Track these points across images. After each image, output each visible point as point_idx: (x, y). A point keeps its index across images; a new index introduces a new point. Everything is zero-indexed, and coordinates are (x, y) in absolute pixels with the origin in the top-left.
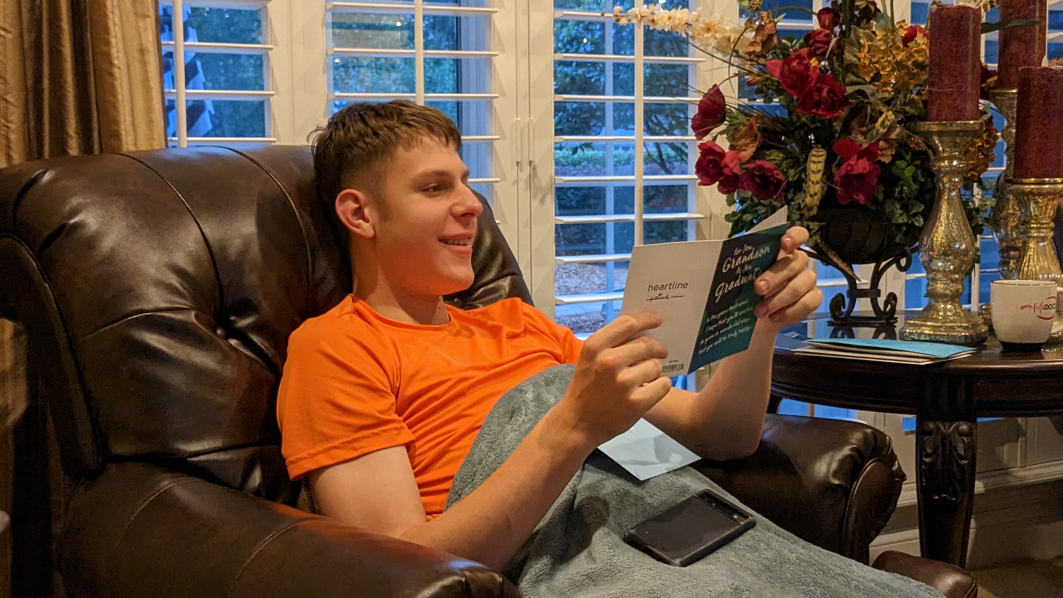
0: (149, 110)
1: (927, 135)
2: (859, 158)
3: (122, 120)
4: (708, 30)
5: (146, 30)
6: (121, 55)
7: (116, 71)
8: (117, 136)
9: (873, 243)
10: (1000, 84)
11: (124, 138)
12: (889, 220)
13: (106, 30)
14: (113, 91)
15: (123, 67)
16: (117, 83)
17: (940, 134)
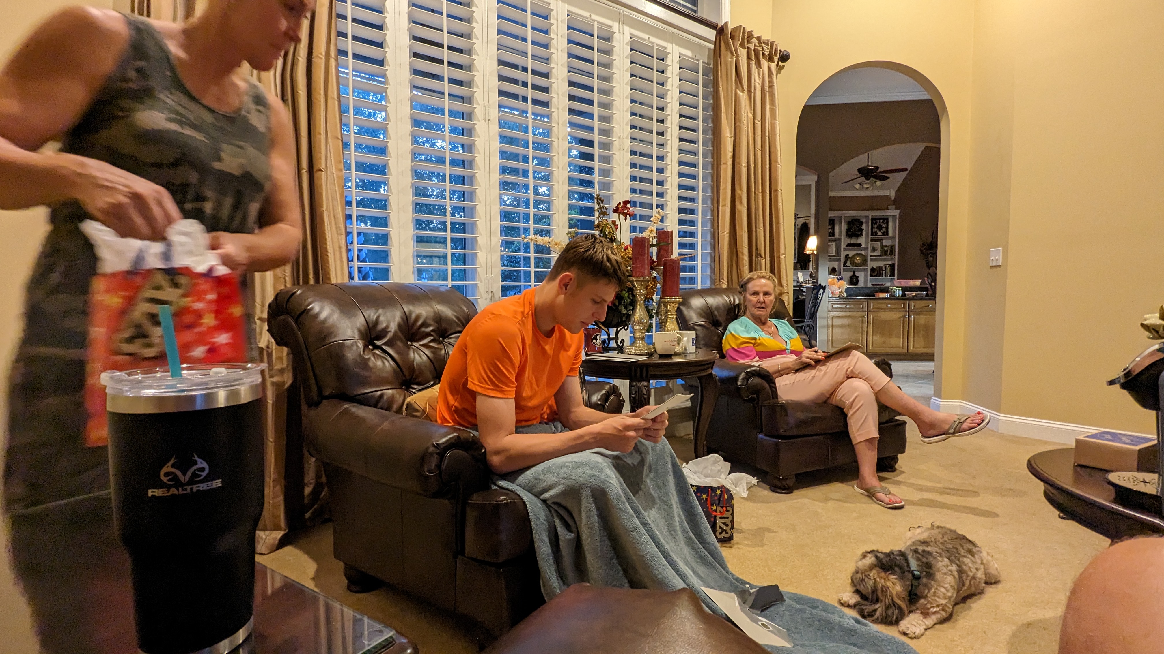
0: (342, 269)
1: (632, 282)
3: (331, 273)
4: (556, 244)
5: (341, 239)
6: (331, 249)
7: (329, 254)
8: (329, 279)
9: (615, 321)
10: (658, 265)
11: (332, 279)
12: (620, 312)
13: (326, 240)
14: (328, 262)
15: (332, 254)
16: (330, 259)
17: (636, 281)
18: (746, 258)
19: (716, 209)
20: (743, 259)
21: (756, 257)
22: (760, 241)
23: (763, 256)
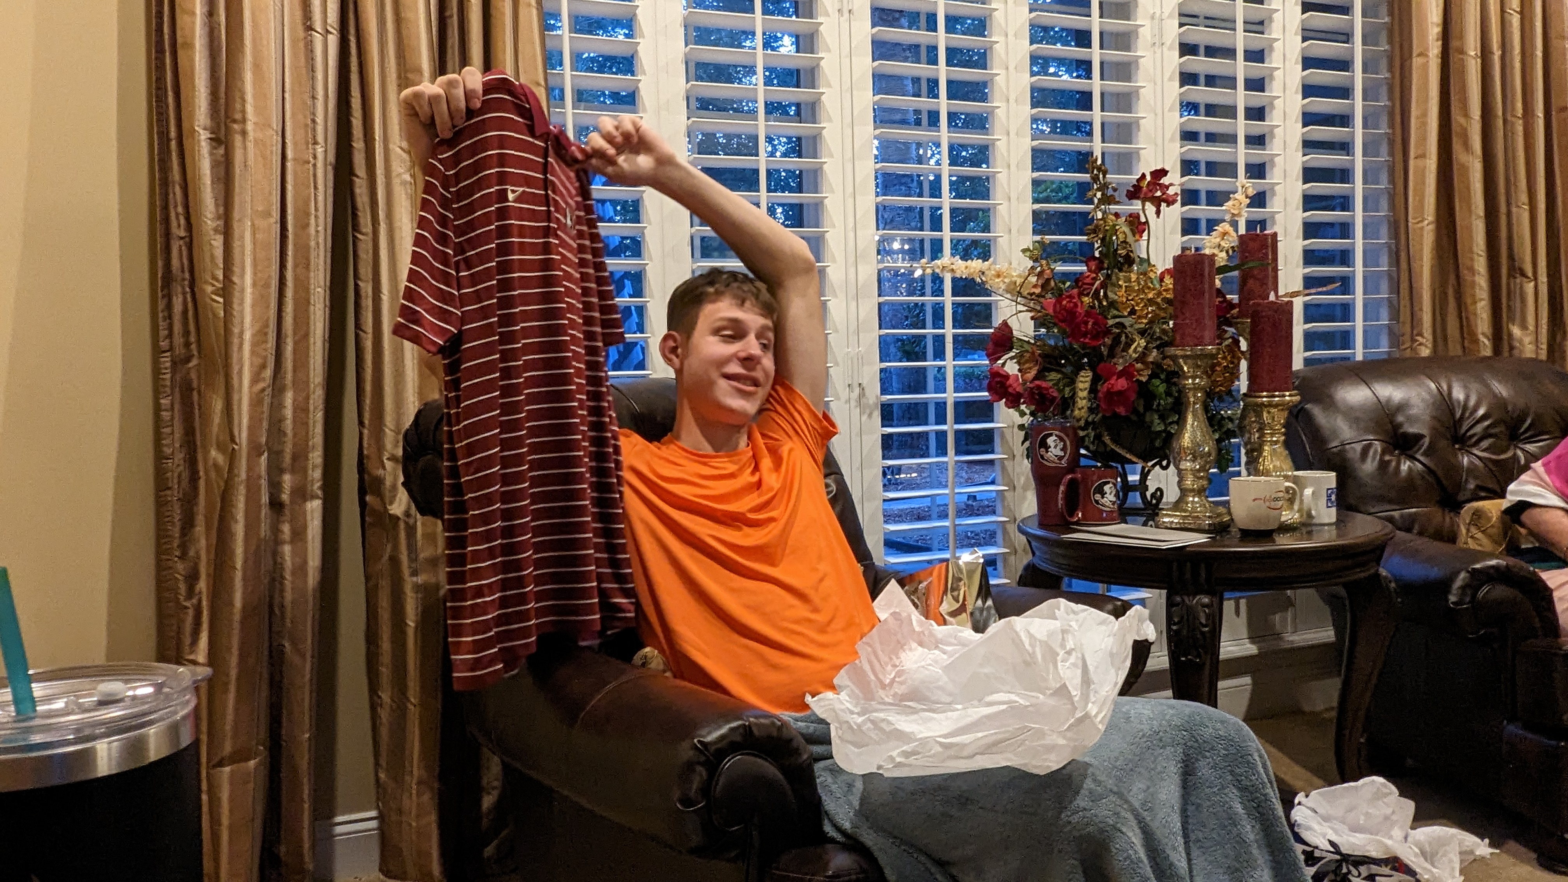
1: (1174, 358)
2: (1118, 378)
4: (999, 276)
10: (1241, 314)
17: (1185, 357)
18: (1482, 281)
19: (1399, 167)
20: (1473, 284)
21: (1511, 275)
22: (1521, 237)
23: (1530, 274)
